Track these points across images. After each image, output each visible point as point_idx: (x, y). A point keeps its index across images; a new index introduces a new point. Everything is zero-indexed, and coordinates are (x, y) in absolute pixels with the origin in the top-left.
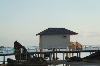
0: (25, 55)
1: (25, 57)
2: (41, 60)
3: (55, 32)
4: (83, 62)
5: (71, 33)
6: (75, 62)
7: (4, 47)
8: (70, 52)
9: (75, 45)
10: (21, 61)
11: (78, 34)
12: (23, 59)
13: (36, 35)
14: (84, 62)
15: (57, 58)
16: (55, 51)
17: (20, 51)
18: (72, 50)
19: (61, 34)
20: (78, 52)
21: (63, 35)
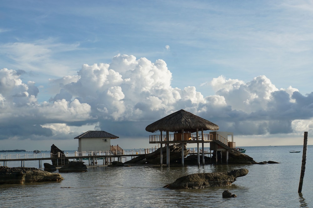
0: (63, 160)
1: (63, 162)
3: (95, 135)
5: (112, 137)
8: (111, 157)
9: (116, 149)
11: (119, 137)
13: (75, 138)
15: (96, 163)
17: (57, 155)
18: (112, 154)
19: (101, 137)
20: (119, 157)
21: (103, 139)
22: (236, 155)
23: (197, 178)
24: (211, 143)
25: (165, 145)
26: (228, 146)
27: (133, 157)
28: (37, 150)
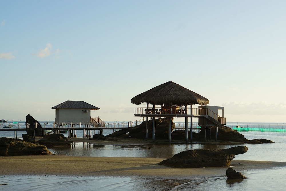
0: (41, 131)
1: (41, 134)
2: (61, 137)
3: (75, 106)
4: (107, 141)
5: (92, 108)
6: (98, 141)
7: (5, 120)
8: (90, 129)
9: (97, 121)
10: (35, 137)
11: (100, 109)
12: (38, 136)
13: (52, 108)
14: (109, 140)
15: (75, 136)
16: (73, 127)
17: (35, 126)
19: (81, 108)
20: (100, 129)
21: (83, 110)
22: (226, 131)
23: (195, 155)
24: (200, 117)
25: (151, 119)
26: (218, 121)
27: (115, 131)
28: (3, 120)
